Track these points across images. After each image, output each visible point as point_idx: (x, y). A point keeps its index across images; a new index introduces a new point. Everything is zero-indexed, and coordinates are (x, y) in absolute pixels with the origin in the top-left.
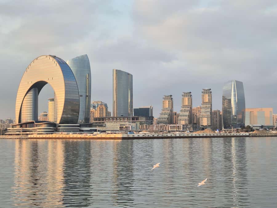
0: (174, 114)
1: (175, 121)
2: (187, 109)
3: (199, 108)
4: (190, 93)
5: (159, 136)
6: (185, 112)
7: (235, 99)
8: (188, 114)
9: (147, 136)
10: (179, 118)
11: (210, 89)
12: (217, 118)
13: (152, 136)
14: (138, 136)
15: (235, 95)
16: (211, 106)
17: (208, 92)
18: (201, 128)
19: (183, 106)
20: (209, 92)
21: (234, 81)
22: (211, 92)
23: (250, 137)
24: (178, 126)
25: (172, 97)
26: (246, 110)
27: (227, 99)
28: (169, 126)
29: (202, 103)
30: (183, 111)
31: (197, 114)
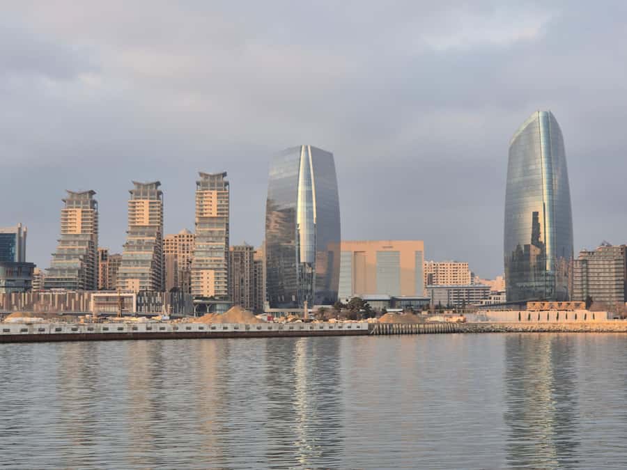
0: (100, 254)
1: (104, 281)
2: (147, 239)
3: (185, 238)
4: (158, 184)
5: (78, 332)
6: (140, 249)
7: (309, 209)
8: (150, 258)
9: (36, 333)
10: (122, 269)
11: (224, 175)
12: (242, 272)
13: (53, 332)
14: (5, 330)
15: (309, 194)
16: (227, 230)
17: (217, 182)
18: (195, 304)
19: (134, 230)
20: (219, 185)
21: (307, 147)
22: (227, 184)
23: (373, 334)
24: (122, 298)
25: (94, 197)
26: (343, 247)
27: (279, 209)
28: (89, 297)
29: (197, 220)
30: (133, 246)
31: (176, 256)
